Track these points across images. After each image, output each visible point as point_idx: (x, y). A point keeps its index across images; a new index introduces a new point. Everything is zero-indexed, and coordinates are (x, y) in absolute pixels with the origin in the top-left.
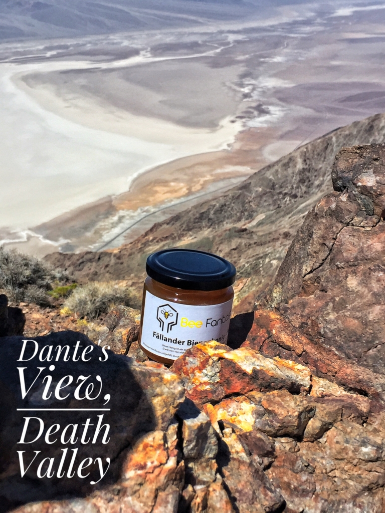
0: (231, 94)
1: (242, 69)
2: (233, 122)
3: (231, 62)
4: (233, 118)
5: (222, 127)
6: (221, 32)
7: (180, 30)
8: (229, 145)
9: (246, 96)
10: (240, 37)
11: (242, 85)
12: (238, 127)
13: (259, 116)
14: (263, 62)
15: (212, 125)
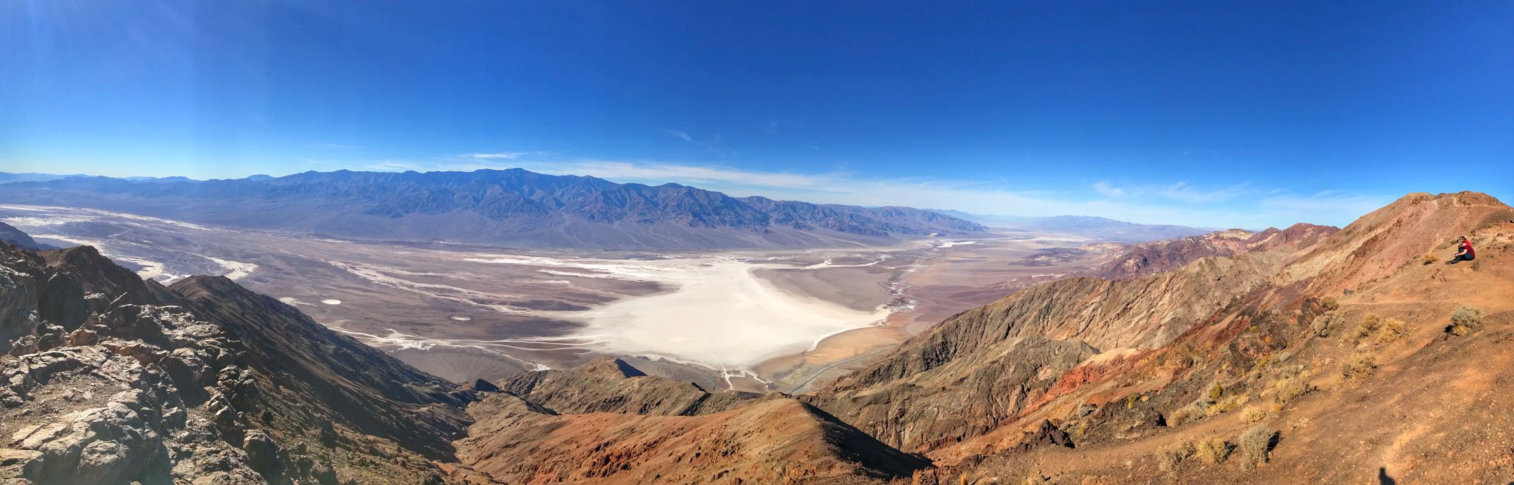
0: (884, 290)
1: (890, 276)
2: (885, 308)
3: (883, 271)
4: (885, 306)
5: (878, 311)
6: (877, 253)
7: (850, 250)
8: (883, 323)
9: (893, 292)
10: (889, 256)
11: (890, 285)
12: (888, 312)
13: (902, 305)
14: (904, 272)
15: (872, 309)
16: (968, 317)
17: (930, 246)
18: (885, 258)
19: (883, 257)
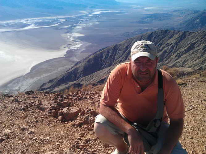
16: (107, 50)
17: (87, 13)
18: (63, 21)
19: (62, 20)
